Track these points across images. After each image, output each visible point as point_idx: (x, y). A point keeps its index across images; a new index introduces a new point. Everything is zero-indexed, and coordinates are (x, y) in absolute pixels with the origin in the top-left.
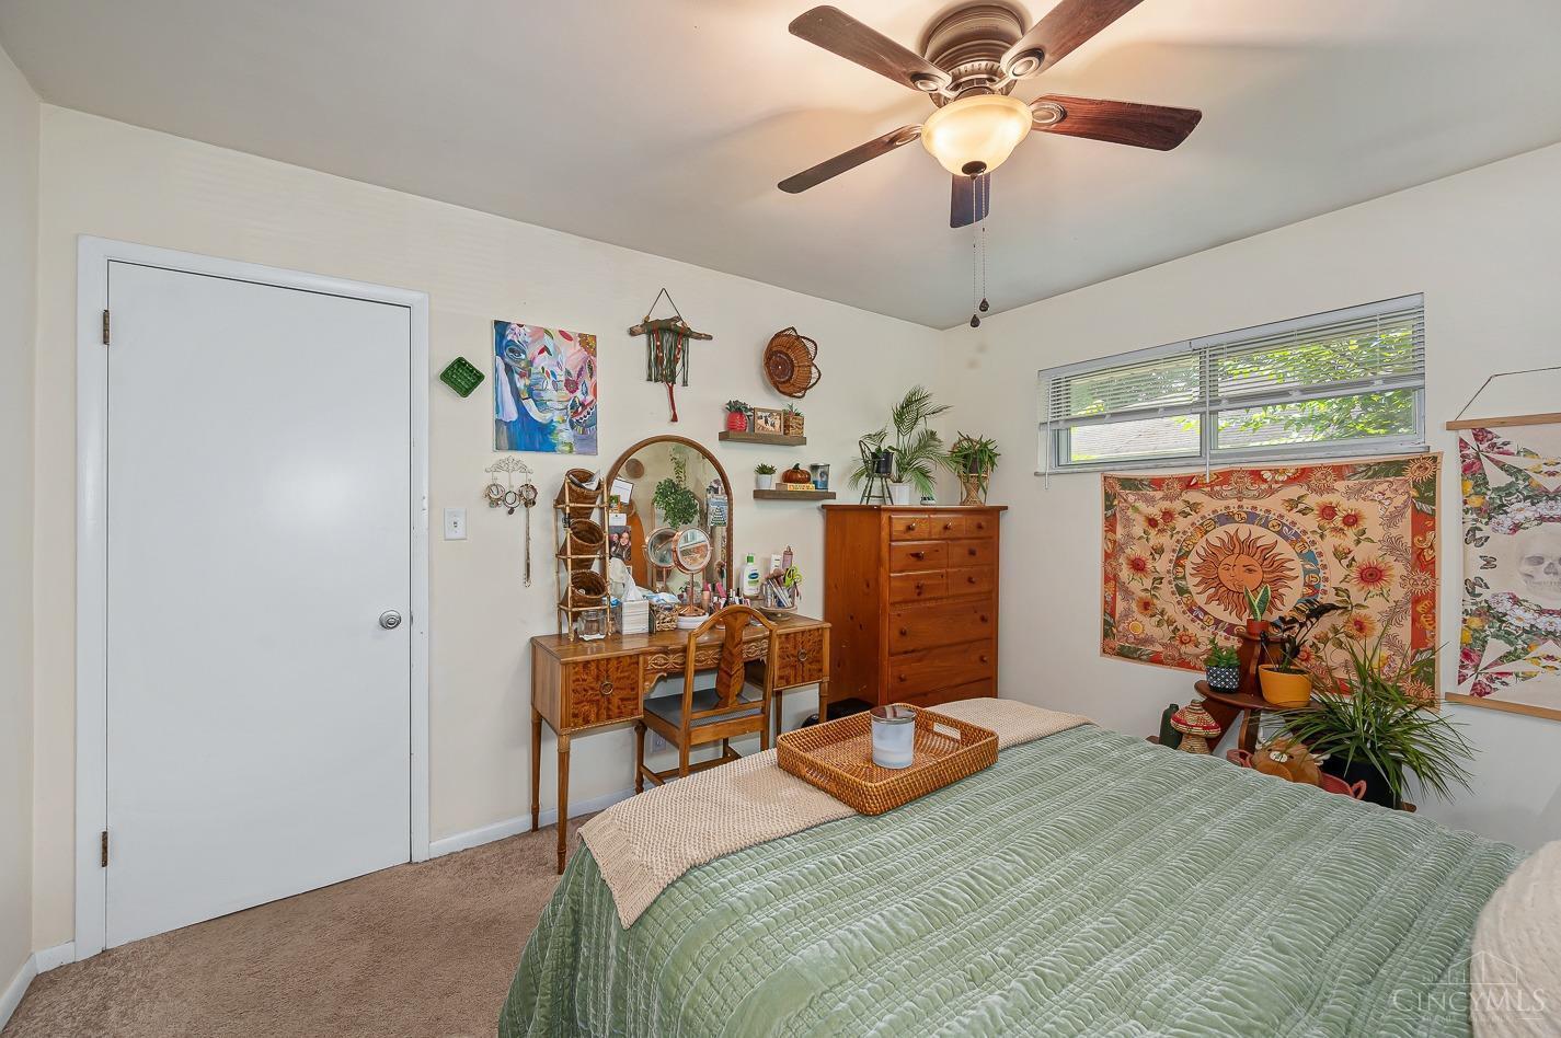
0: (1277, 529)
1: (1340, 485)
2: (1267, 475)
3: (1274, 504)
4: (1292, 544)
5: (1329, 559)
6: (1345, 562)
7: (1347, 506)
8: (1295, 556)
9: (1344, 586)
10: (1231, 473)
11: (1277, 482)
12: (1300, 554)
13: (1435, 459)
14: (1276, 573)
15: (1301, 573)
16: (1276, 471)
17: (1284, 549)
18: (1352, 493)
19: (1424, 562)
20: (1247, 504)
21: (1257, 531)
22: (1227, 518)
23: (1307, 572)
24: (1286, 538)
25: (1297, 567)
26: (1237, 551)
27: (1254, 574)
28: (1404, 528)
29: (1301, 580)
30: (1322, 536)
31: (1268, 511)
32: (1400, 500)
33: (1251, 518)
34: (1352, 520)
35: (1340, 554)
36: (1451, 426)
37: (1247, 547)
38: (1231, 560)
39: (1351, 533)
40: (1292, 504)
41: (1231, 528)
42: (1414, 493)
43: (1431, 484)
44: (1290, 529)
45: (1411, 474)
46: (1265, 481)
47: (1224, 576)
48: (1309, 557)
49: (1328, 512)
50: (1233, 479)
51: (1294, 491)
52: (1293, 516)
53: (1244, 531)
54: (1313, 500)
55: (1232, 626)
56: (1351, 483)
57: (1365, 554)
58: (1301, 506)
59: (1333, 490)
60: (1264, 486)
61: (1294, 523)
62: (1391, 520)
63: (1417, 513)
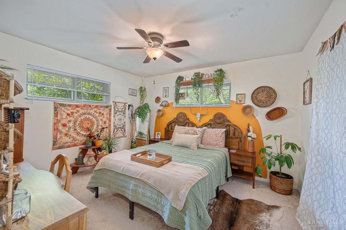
0: (93, 116)
1: (102, 109)
2: (92, 106)
3: (92, 111)
4: (95, 118)
5: (100, 121)
6: (102, 121)
7: (102, 112)
8: (95, 121)
9: (102, 125)
10: (85, 105)
11: (93, 107)
12: (96, 120)
13: (111, 106)
14: (92, 123)
15: (96, 123)
16: (93, 105)
17: (94, 119)
18: (103, 110)
19: (110, 120)
20: (88, 111)
21: (90, 116)
22: (85, 114)
23: (97, 123)
24: (94, 117)
25: (96, 122)
26: (86, 120)
27: (89, 124)
28: (108, 116)
29: (96, 125)
30: (99, 117)
31: (92, 113)
32: (108, 111)
33: (89, 114)
34: (103, 114)
35: (101, 120)
36: (113, 102)
37: (88, 119)
38: (85, 122)
39: (103, 116)
40: (95, 111)
41: (85, 116)
42: (109, 111)
43: (111, 109)
44: (95, 116)
45: (109, 108)
46: (91, 107)
47: (84, 125)
48: (97, 120)
49: (100, 113)
50: (86, 106)
51: (96, 109)
52: (95, 114)
53: (88, 116)
54: (98, 111)
55: (85, 135)
56: (103, 109)
57: (104, 119)
58: (96, 112)
59: (101, 109)
60: (91, 108)
61: (95, 115)
62: (107, 114)
63: (110, 113)
